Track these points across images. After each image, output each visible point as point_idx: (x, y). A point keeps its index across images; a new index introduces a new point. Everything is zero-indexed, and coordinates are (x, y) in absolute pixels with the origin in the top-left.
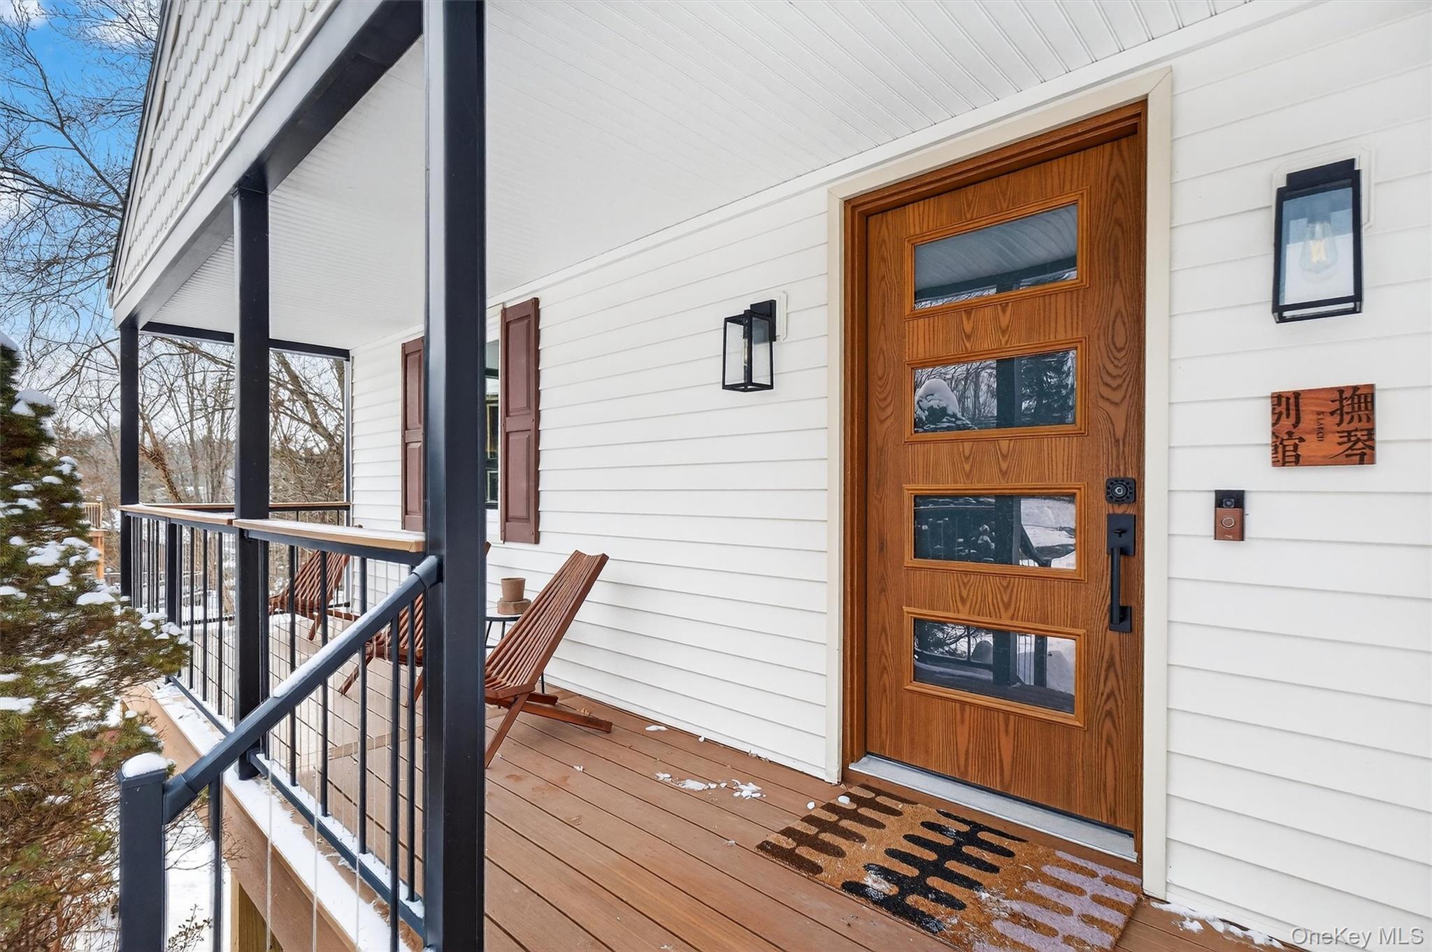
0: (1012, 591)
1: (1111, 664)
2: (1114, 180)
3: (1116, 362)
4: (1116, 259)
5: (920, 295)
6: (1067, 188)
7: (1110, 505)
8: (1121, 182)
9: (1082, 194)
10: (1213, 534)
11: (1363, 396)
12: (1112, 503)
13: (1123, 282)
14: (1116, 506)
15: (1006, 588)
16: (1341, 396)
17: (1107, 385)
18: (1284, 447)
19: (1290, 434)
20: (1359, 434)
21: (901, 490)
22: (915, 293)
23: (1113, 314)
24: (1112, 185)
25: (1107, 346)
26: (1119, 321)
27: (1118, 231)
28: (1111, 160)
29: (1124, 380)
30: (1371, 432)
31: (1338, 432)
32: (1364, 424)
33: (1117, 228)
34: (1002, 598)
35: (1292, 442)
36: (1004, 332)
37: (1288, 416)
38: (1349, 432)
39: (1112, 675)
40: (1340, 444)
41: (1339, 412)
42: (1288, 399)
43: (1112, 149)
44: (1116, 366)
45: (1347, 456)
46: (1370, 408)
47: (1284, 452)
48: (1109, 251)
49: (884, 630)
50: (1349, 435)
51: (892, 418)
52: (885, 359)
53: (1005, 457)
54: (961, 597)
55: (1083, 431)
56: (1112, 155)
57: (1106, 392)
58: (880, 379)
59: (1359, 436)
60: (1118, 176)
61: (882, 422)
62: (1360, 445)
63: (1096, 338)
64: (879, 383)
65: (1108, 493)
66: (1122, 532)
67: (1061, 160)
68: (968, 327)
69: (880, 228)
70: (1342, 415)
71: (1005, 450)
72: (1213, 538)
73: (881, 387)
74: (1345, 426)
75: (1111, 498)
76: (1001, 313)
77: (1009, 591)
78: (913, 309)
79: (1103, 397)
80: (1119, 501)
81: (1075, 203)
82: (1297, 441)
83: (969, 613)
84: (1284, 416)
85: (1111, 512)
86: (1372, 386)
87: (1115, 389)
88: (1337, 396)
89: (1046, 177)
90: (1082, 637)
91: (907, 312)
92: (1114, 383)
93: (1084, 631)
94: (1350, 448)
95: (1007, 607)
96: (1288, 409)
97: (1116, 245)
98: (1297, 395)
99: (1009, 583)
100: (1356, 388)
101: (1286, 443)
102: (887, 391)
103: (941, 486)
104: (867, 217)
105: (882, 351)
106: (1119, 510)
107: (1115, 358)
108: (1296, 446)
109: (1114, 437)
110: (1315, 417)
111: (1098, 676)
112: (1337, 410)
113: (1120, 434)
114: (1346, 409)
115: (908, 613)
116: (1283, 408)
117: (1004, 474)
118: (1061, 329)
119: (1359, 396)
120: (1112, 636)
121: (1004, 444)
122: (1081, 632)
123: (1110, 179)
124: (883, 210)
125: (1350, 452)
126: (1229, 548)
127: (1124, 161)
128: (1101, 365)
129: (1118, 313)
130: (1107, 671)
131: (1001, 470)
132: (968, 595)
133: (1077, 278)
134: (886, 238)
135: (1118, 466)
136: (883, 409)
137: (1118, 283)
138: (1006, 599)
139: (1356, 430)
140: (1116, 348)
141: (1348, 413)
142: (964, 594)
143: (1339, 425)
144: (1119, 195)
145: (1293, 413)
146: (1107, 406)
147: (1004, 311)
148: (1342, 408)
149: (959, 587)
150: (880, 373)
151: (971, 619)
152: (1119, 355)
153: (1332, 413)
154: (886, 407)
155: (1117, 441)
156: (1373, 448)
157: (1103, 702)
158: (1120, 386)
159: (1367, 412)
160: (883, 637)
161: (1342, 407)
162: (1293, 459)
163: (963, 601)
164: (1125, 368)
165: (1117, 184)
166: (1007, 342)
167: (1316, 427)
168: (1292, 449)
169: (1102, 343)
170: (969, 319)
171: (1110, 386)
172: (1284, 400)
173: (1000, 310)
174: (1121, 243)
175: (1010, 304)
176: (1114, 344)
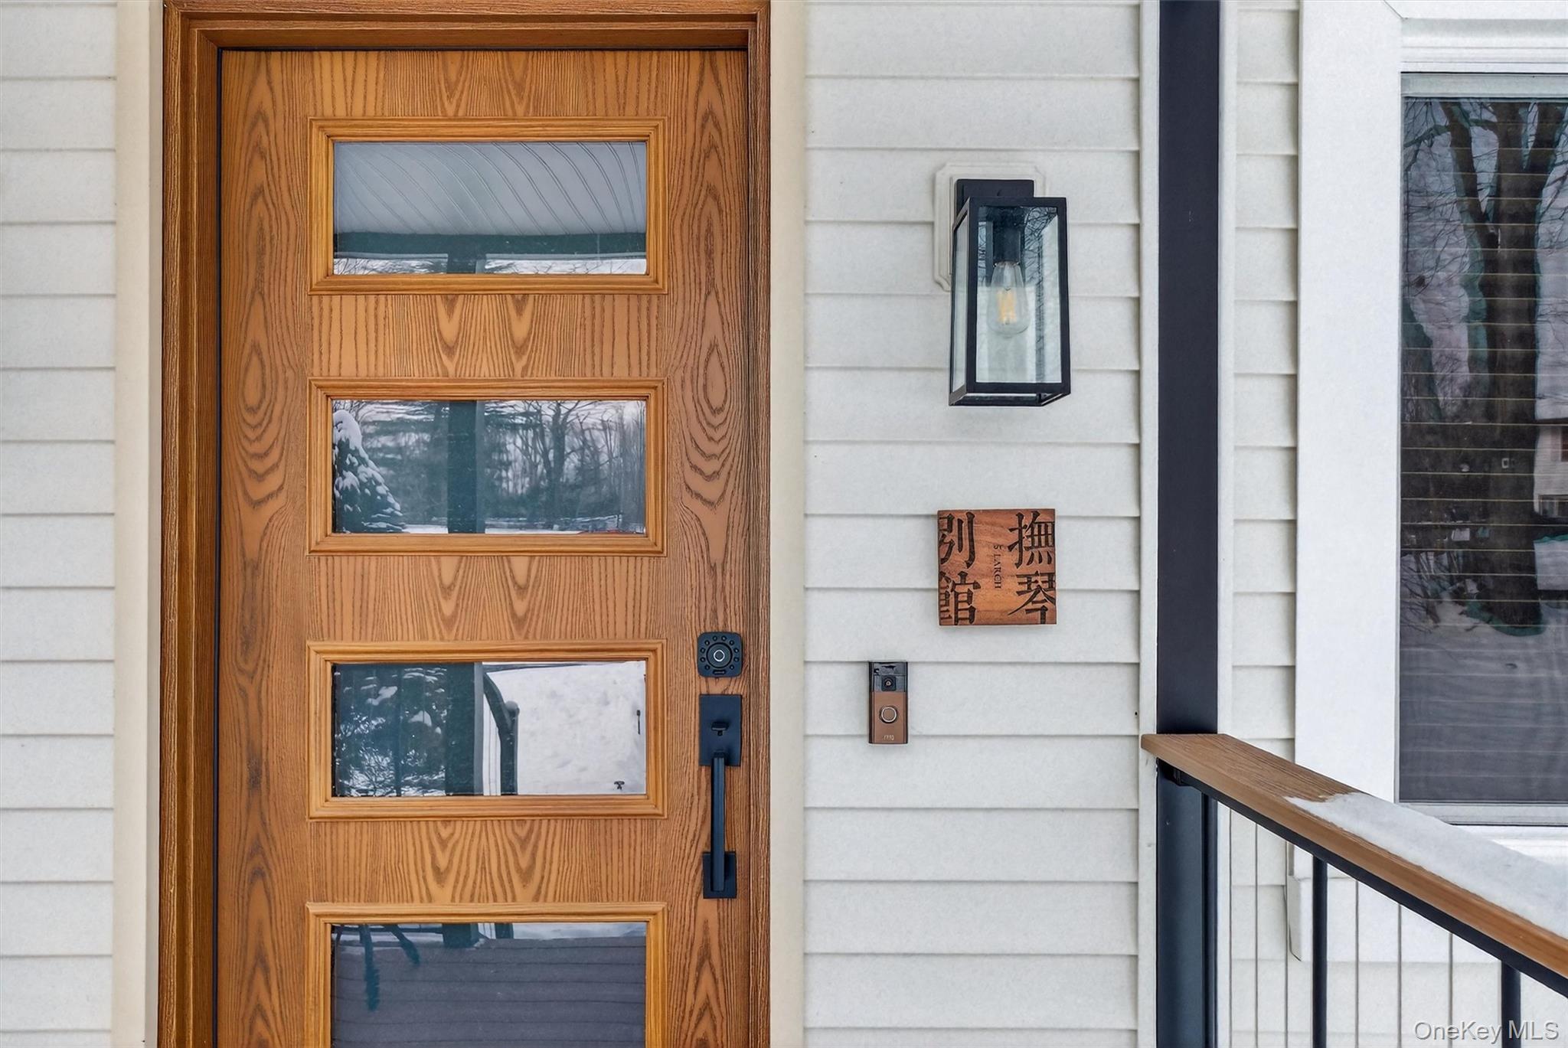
0: (536, 846)
1: (705, 956)
2: (705, 119)
3: (710, 431)
4: (709, 253)
5: (344, 243)
6: (630, 111)
7: (703, 679)
8: (717, 125)
9: (657, 127)
10: (865, 731)
11: (1043, 525)
12: (706, 676)
13: (721, 295)
14: (711, 681)
15: (524, 842)
16: (1020, 523)
17: (695, 468)
18: (957, 595)
19: (963, 575)
20: (1039, 578)
21: (301, 650)
22: (335, 236)
23: (705, 350)
24: (703, 126)
25: (696, 402)
26: (714, 358)
27: (711, 207)
28: (701, 82)
29: (723, 465)
30: (1051, 576)
31: (1018, 576)
32: (1044, 567)
33: (710, 200)
34: (517, 863)
35: (965, 589)
36: (520, 350)
37: (960, 549)
38: (1029, 576)
39: (706, 977)
40: (1020, 593)
41: (1018, 545)
42: (960, 522)
43: (703, 65)
44: (710, 439)
45: (1029, 611)
46: (1051, 543)
47: (957, 603)
48: (698, 239)
49: (261, 959)
50: (1029, 583)
51: (283, 495)
52: (263, 366)
53: (522, 590)
54: (436, 869)
55: (659, 548)
56: (702, 73)
57: (697, 482)
58: (253, 410)
59: (1040, 583)
60: (709, 114)
61: (257, 504)
62: (1040, 597)
63: (678, 384)
64: (250, 418)
65: (701, 659)
66: (722, 724)
67: (621, 56)
68: (449, 329)
69: (253, 82)
70: (1021, 551)
71: (521, 579)
72: (866, 739)
73: (254, 427)
74: (1024, 569)
75: (707, 669)
76: (513, 313)
77: (530, 848)
78: (329, 274)
79: (688, 487)
80: (719, 672)
81: (644, 140)
82: (971, 587)
83: (453, 899)
84: (956, 547)
85: (704, 692)
86: (1052, 512)
87: (709, 478)
88: (1015, 523)
89: (593, 77)
90: (660, 915)
91: (318, 274)
92: (709, 467)
93: (664, 905)
94: (1030, 600)
95: (526, 876)
96: (960, 539)
97: (709, 231)
98: (971, 515)
99: (531, 831)
100: (1036, 513)
101: (958, 589)
102: (268, 438)
103: (393, 645)
104: (221, 50)
105: (256, 348)
106: (717, 687)
107: (708, 424)
108: (970, 594)
109: (709, 562)
110: (991, 552)
111: (685, 983)
112: (1016, 543)
113: (716, 555)
114: (1027, 543)
115: (318, 916)
116: (953, 536)
117: (519, 622)
118: (621, 360)
119: (1040, 523)
120: (709, 908)
121: (520, 564)
122: (657, 906)
123: (699, 117)
124: (264, 47)
125: (1030, 606)
126: (891, 757)
127: (720, 91)
128: (687, 434)
129: (713, 347)
130: (699, 969)
131: (514, 615)
132: (450, 861)
133: (647, 274)
134: (267, 106)
135: (715, 611)
136: (260, 477)
137: (713, 293)
138: (524, 863)
139: (1037, 574)
140: (711, 407)
141: (1028, 549)
142: (443, 862)
143: (1018, 565)
144: (713, 146)
145: (966, 543)
146: (697, 506)
147: (520, 311)
148: (1020, 542)
149: (431, 847)
150: (252, 396)
151: (455, 910)
152: (717, 420)
153: (1011, 548)
154: (268, 472)
155: (713, 568)
156: (1053, 600)
157: (693, 1025)
158: (717, 473)
159: (1047, 548)
160: (259, 978)
161: (1021, 538)
162: (967, 614)
163: (440, 875)
164: (725, 442)
165: (710, 124)
166: (525, 369)
167: (993, 566)
168: (966, 599)
169: (689, 394)
170: (450, 312)
171: (702, 473)
172: (955, 524)
173: (511, 306)
174: (716, 229)
175: (531, 298)
176: (708, 402)
